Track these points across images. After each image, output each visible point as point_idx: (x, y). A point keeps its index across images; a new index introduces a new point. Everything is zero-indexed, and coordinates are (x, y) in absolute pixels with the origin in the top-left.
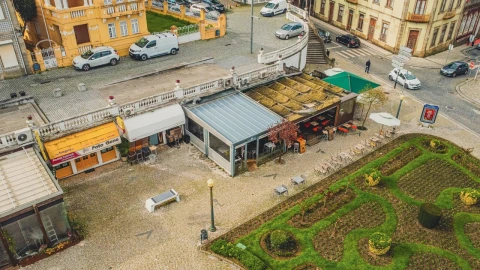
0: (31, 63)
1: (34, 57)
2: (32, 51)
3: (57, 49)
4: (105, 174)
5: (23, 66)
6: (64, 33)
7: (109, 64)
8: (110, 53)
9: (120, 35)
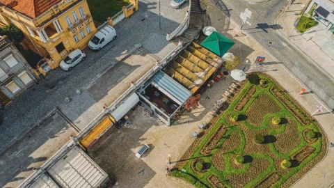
0: (37, 74)
1: (38, 71)
2: (35, 69)
3: (49, 62)
4: (108, 138)
5: (34, 79)
6: (51, 52)
7: (82, 60)
8: (80, 55)
9: (81, 38)
